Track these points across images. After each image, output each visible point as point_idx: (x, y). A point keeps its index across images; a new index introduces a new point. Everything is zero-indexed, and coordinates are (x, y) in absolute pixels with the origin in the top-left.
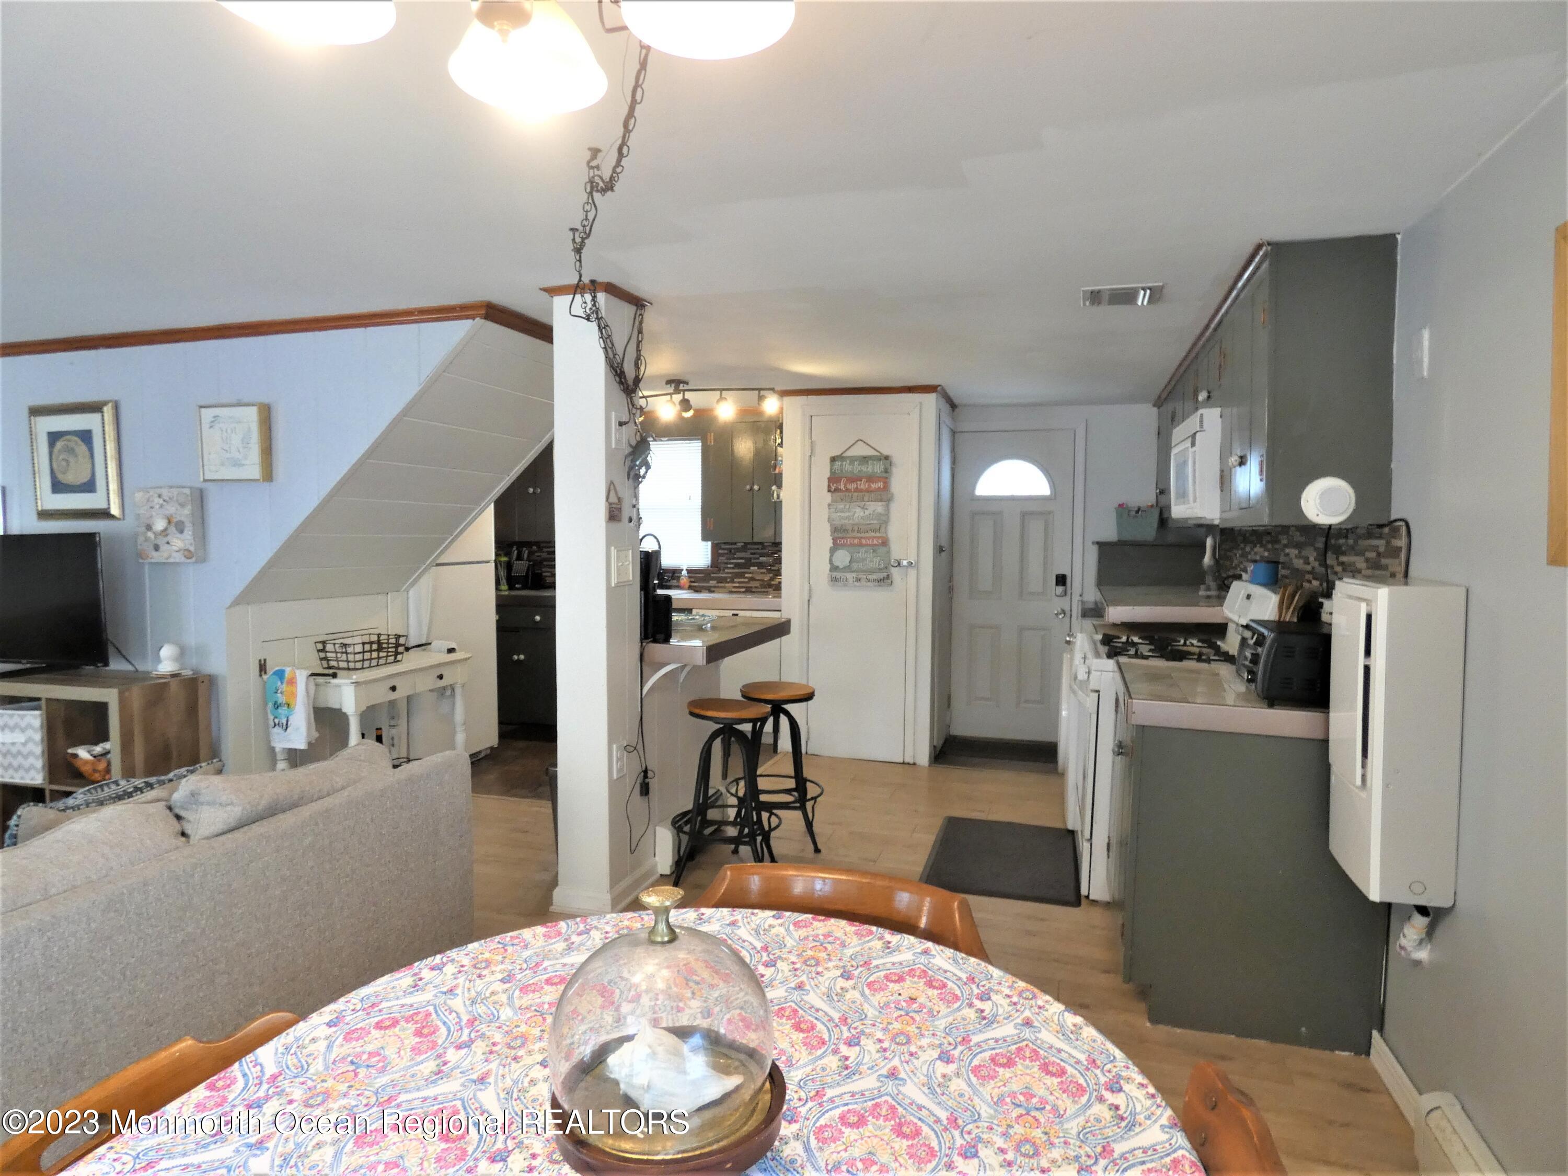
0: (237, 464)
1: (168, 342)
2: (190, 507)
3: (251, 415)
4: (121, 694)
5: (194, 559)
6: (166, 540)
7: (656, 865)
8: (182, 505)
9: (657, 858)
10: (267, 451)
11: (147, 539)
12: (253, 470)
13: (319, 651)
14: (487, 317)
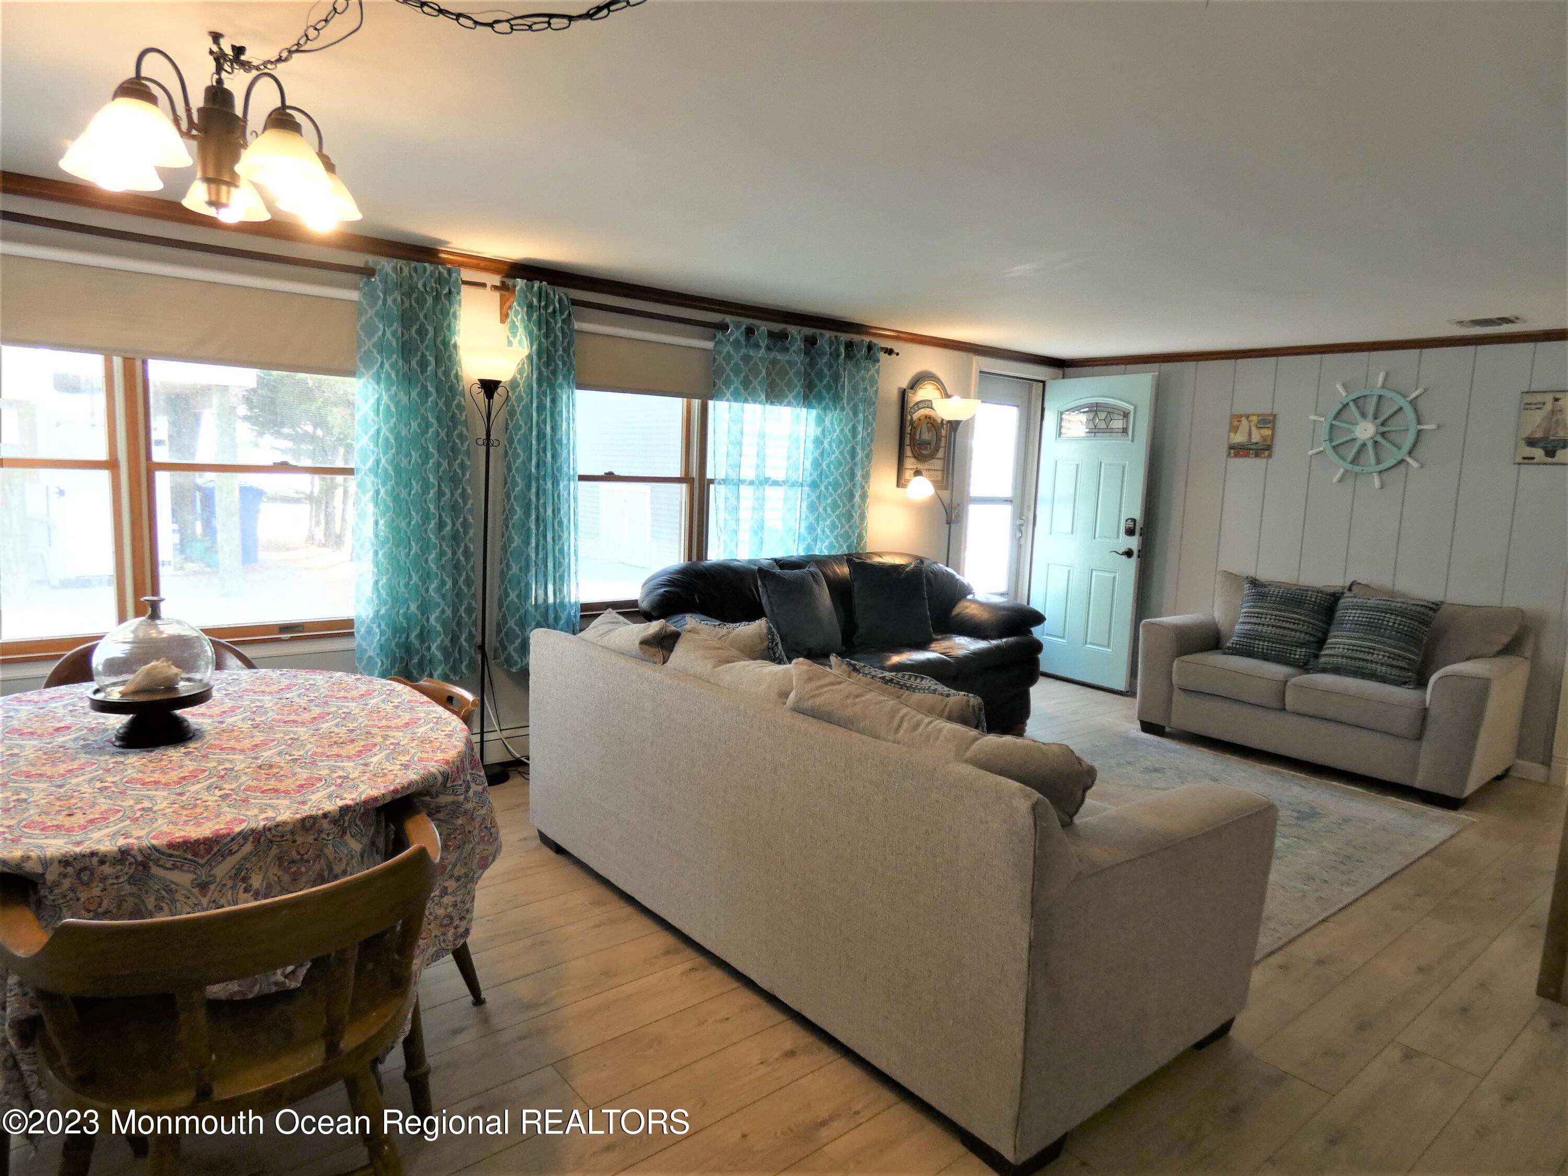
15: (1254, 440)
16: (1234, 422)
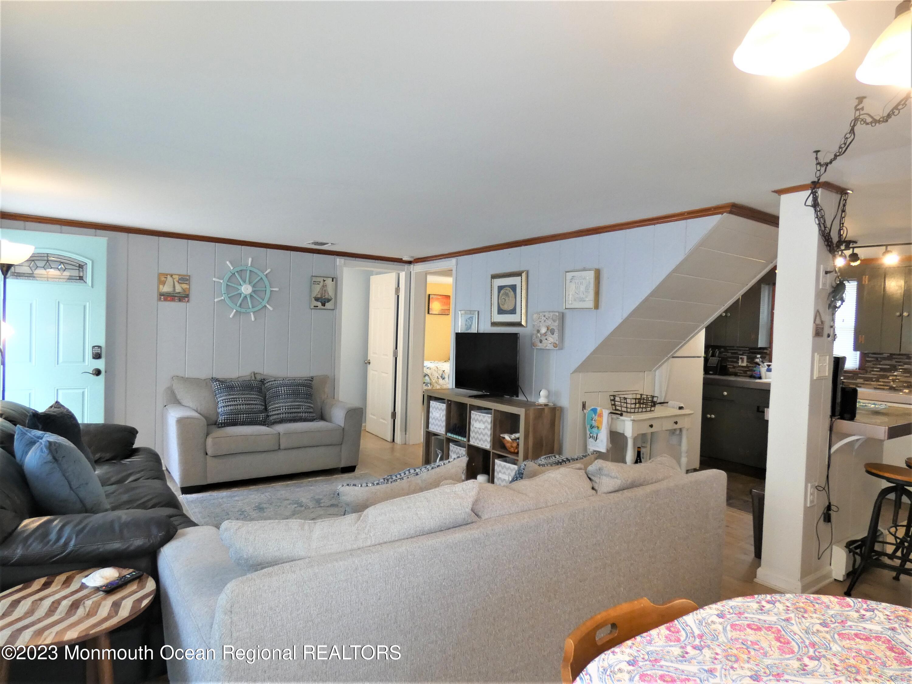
0: (582, 300)
1: (552, 241)
2: (558, 322)
3: (590, 275)
4: (526, 411)
5: (557, 348)
6: (545, 338)
7: (831, 572)
8: (554, 321)
9: (832, 567)
10: (597, 293)
11: (537, 337)
12: (590, 304)
13: (611, 400)
14: (731, 212)
15: (177, 291)
16: (162, 278)
